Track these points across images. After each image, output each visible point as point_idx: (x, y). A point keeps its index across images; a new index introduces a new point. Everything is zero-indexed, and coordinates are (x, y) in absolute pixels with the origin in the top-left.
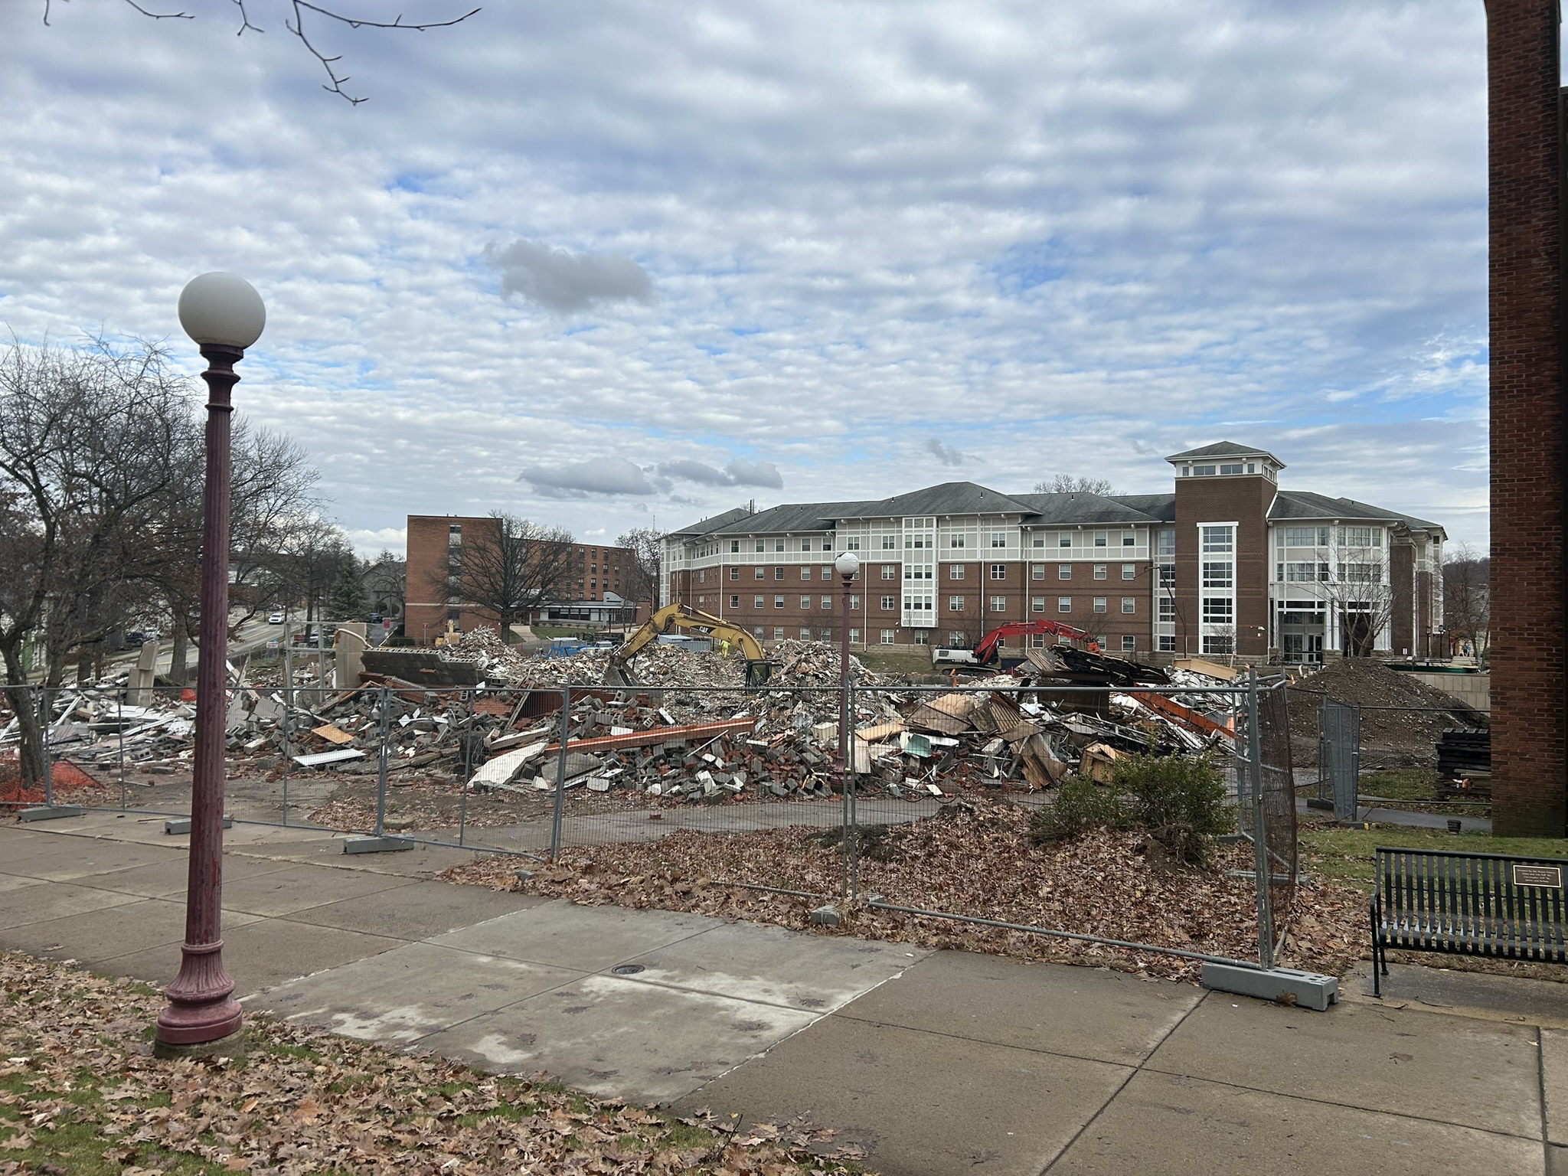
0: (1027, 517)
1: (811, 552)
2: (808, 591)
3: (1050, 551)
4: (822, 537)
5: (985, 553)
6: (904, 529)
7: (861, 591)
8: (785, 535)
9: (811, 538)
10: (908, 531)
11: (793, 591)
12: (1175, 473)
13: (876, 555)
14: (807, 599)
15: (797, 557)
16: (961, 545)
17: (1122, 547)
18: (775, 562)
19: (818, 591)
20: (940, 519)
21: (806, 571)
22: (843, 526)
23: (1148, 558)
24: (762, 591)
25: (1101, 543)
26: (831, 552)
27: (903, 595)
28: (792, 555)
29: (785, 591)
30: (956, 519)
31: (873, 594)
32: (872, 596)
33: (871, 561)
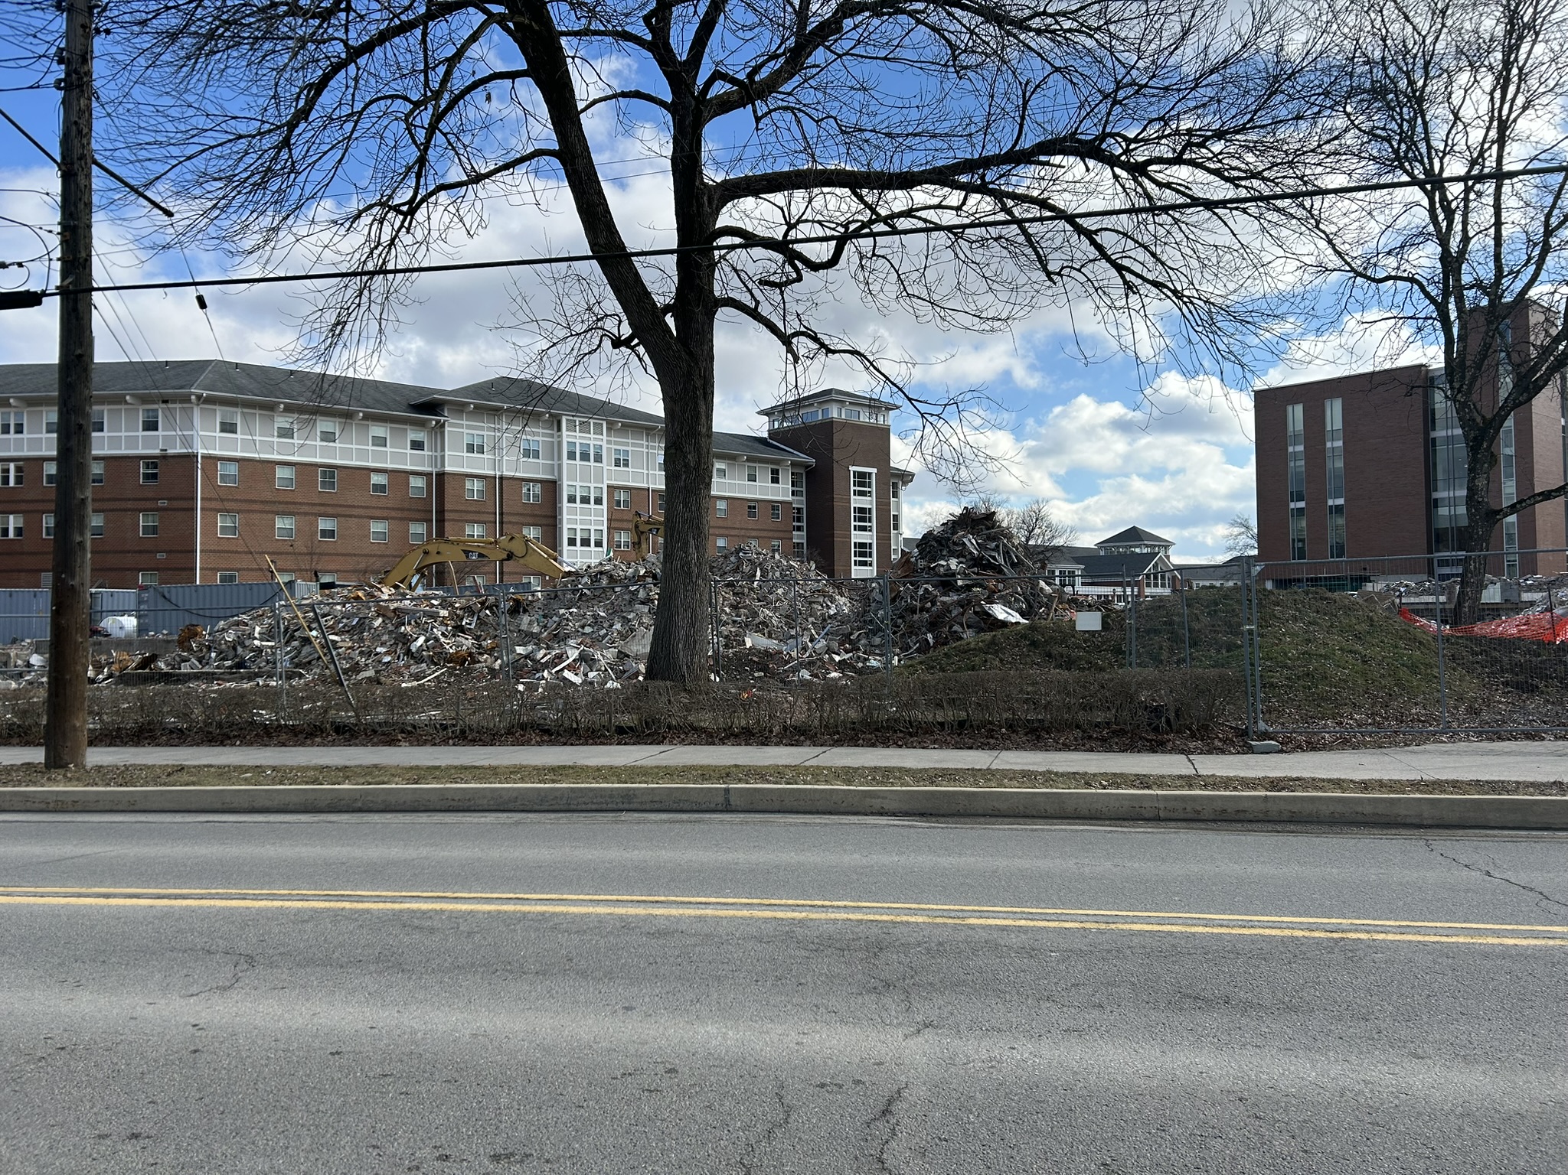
1: (388, 449)
2: (383, 513)
4: (410, 428)
5: (652, 478)
6: (564, 432)
7: (490, 518)
9: (389, 426)
10: (570, 437)
11: (355, 512)
13: (514, 465)
14: (381, 526)
15: (364, 455)
16: (626, 465)
17: (769, 484)
18: (318, 460)
19: (402, 514)
21: (380, 480)
22: (461, 415)
23: (790, 498)
24: (291, 508)
25: (752, 478)
26: (426, 453)
27: (565, 526)
28: (352, 450)
29: (340, 510)
31: (510, 522)
32: (510, 526)
33: (506, 473)
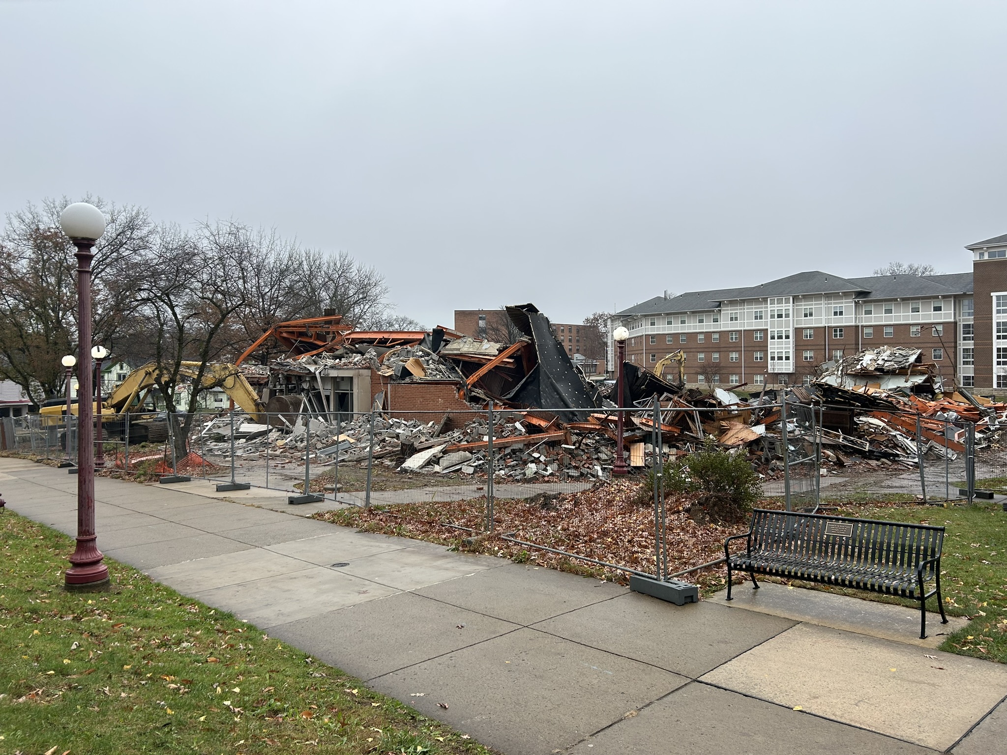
0: (860, 294)
1: (704, 324)
2: (702, 350)
3: (878, 317)
4: (712, 313)
5: (828, 320)
6: (769, 305)
7: (740, 349)
8: (686, 313)
9: (704, 314)
10: (772, 307)
11: (692, 350)
12: (973, 257)
13: (750, 324)
14: (702, 356)
15: (695, 327)
16: (811, 315)
17: (932, 312)
18: (680, 332)
19: (710, 350)
20: (795, 299)
21: (701, 337)
22: (727, 305)
23: (952, 320)
24: (671, 350)
25: (916, 310)
26: (719, 323)
27: (769, 351)
28: (692, 326)
29: (687, 350)
30: (806, 297)
31: (748, 351)
32: (747, 352)
33: (746, 328)
